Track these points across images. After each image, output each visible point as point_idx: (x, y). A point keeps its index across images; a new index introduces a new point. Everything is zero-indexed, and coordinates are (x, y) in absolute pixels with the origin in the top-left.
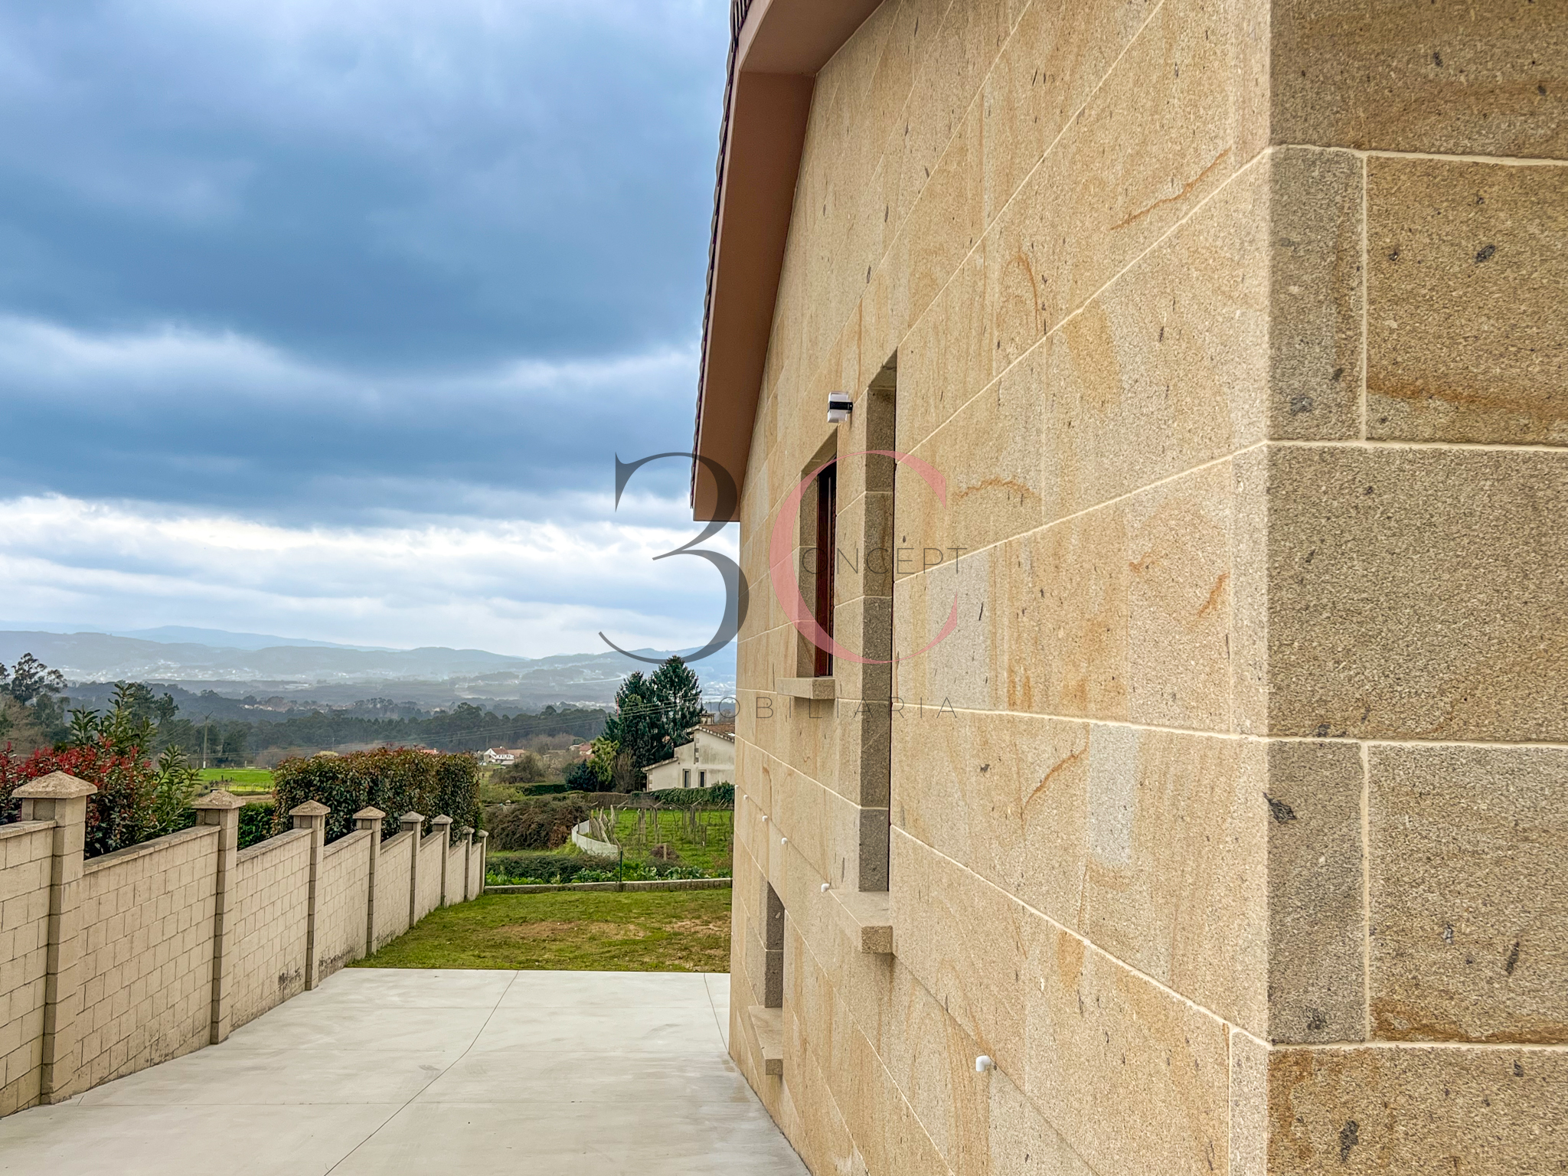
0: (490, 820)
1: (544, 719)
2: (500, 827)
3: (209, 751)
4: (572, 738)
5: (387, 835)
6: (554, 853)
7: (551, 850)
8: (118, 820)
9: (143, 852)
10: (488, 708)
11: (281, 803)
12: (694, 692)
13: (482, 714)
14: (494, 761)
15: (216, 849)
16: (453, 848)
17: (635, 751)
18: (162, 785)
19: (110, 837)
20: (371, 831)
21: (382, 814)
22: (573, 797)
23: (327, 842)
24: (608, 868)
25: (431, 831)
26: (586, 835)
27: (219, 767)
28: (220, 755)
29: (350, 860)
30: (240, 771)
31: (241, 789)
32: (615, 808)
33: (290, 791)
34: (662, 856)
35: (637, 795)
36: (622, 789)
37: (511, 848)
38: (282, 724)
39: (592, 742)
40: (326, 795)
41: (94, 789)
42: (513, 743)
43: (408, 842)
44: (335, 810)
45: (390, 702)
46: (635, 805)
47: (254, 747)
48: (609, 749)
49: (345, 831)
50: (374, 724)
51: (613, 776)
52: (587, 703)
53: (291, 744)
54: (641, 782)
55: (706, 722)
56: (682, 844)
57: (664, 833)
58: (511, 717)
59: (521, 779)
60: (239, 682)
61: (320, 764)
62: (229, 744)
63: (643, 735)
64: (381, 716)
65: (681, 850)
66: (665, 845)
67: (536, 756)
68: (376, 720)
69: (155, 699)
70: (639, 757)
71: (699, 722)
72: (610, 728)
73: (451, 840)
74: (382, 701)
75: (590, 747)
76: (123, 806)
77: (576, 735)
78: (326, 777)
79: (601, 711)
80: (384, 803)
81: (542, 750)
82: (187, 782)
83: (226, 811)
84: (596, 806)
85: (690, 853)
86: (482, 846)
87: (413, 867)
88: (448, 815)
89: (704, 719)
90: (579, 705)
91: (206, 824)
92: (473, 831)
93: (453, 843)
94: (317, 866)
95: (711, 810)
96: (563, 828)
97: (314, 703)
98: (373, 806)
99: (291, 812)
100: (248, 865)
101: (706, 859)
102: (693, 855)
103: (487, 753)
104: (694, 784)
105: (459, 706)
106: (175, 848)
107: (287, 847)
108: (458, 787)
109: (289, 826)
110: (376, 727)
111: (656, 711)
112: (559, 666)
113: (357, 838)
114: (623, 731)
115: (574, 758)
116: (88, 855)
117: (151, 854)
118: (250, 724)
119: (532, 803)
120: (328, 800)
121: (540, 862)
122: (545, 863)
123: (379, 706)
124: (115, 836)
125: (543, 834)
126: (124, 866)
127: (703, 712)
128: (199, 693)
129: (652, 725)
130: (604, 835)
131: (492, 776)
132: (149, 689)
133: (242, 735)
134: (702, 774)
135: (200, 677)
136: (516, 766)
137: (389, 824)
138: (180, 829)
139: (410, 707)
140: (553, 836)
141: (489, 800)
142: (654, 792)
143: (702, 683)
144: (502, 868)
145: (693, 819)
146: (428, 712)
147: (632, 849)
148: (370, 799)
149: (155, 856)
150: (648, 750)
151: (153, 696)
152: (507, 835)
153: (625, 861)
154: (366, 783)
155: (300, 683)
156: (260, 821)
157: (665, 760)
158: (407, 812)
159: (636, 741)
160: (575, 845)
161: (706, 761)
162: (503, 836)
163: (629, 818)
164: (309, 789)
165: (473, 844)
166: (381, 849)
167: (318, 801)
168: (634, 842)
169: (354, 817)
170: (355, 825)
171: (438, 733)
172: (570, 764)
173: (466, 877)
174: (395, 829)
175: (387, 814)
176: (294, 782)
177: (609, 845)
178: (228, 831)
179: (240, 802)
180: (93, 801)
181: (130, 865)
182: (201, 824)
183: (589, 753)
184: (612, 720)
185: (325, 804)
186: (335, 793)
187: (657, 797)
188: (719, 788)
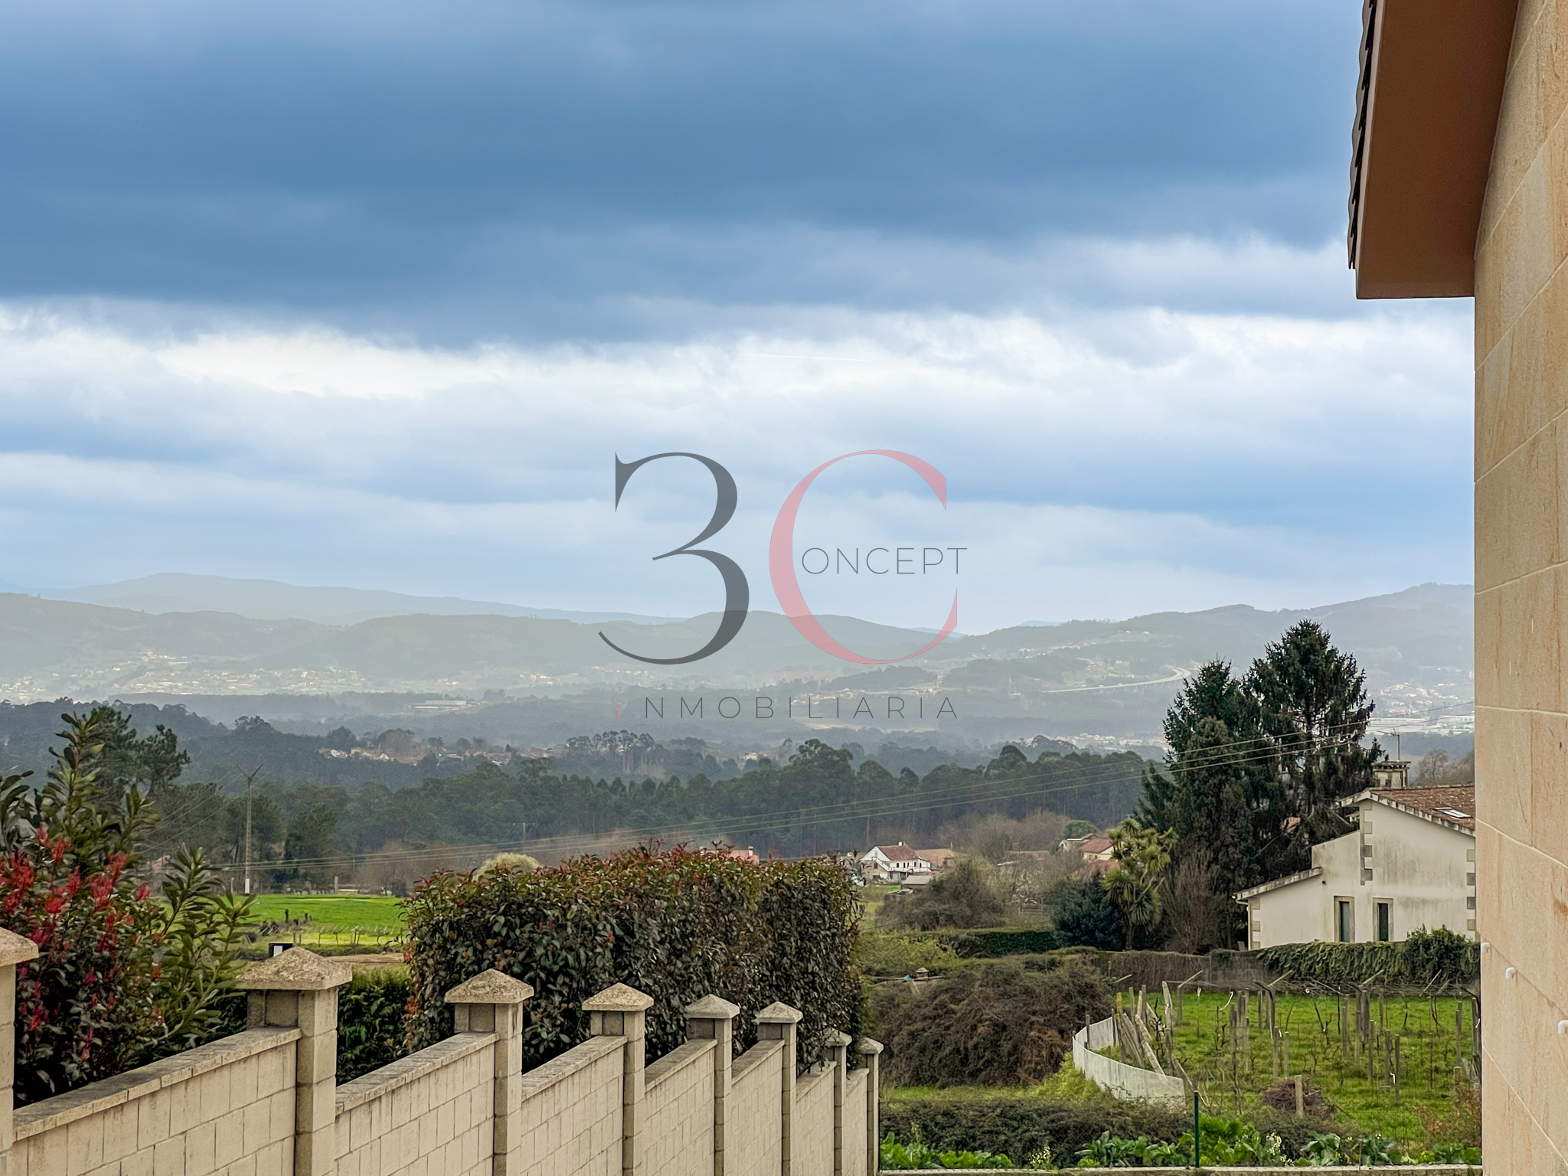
0: (882, 1014)
1: (999, 777)
2: (906, 1029)
3: (256, 855)
4: (1065, 821)
5: (656, 1049)
6: (1032, 1095)
7: (1025, 1085)
8: (85, 1019)
9: (136, 1091)
10: (867, 753)
11: (423, 975)
12: (1354, 709)
13: (855, 766)
14: (884, 876)
15: (290, 1082)
16: (805, 1079)
17: (1216, 852)
18: (172, 937)
19: (69, 1056)
20: (622, 1040)
21: (645, 1001)
22: (1072, 959)
23: (528, 1066)
24: (1164, 1131)
25: (755, 1041)
26: (1106, 1052)
27: (278, 889)
28: (279, 864)
29: (579, 1107)
30: (325, 899)
31: (327, 941)
32: (1173, 988)
33: (443, 948)
34: (1292, 1106)
35: (1224, 959)
36: (1186, 943)
37: (933, 1080)
38: (411, 792)
39: (1113, 831)
40: (521, 956)
41: (31, 950)
42: (926, 835)
43: (704, 1065)
44: (544, 991)
45: (646, 739)
46: (1221, 982)
47: (353, 845)
48: (1153, 848)
49: (565, 1038)
50: (613, 790)
51: (1164, 913)
52: (1097, 738)
53: (432, 837)
54: (1236, 928)
55: (1388, 782)
56: (1341, 1078)
57: (1294, 1051)
58: (921, 774)
59: (950, 920)
60: (316, 699)
61: (506, 887)
62: (299, 838)
63: (1234, 814)
64: (628, 772)
65: (1337, 1092)
66: (1298, 1080)
67: (982, 865)
68: (618, 782)
69: (139, 738)
70: (1226, 867)
71: (1368, 783)
72: (1153, 798)
73: (800, 1060)
74: (628, 739)
75: (1108, 841)
76: (95, 988)
77: (1073, 813)
78: (520, 916)
79: (1131, 756)
80: (648, 974)
81: (995, 850)
82: (224, 931)
83: (311, 995)
84: (1128, 983)
85: (1360, 1101)
86: (870, 1076)
87: (718, 1125)
88: (791, 1003)
89: (1382, 777)
90: (1079, 742)
91: (268, 1025)
92: (847, 1039)
93: (804, 1066)
94: (510, 1120)
95: (1410, 998)
96: (1052, 1034)
97: (479, 742)
98: (624, 982)
99: (450, 997)
100: (360, 1117)
101: (1403, 1115)
102: (1368, 1106)
103: (868, 858)
104: (1364, 932)
105: (802, 749)
106: (205, 1080)
107: (442, 1075)
108: (811, 938)
109: (443, 1028)
110: (616, 798)
111: (1262, 756)
112: (1028, 652)
113: (593, 1056)
114: (1185, 804)
115: (1070, 869)
116: (22, 1096)
117: (153, 1094)
118: (343, 793)
119: (978, 975)
120: (526, 967)
121: (1002, 1115)
122: (1015, 1118)
123: (621, 749)
124: (80, 1054)
125: (1006, 1047)
126: (98, 1121)
127: (1380, 760)
128: (230, 724)
129: (1256, 790)
130: (1151, 1053)
131: (881, 912)
132: (124, 717)
133: (327, 819)
134: (1383, 909)
135: (232, 688)
136: (937, 887)
137: (662, 1025)
138: (211, 1039)
139: (690, 752)
140: (1029, 1054)
141: (877, 967)
142: (1268, 951)
143: (1373, 689)
144: (915, 1128)
145: (1364, 1019)
146: (732, 761)
147: (1217, 1088)
148: (618, 966)
149: (163, 1100)
150: (1248, 851)
151: (134, 733)
152: (923, 1050)
153: (1204, 1116)
154: (608, 930)
155: (447, 697)
156: (375, 1016)
157: (1287, 874)
158: (699, 997)
159: (1217, 828)
160: (1082, 1075)
161: (1392, 874)
162: (913, 1051)
163: (1208, 1013)
164: (483, 943)
165: (849, 1069)
166: (647, 1082)
167: (504, 971)
168: (1222, 1071)
169: (584, 1008)
170: (587, 1025)
171: (755, 812)
172: (1062, 884)
173: (837, 1149)
174: (675, 1035)
175: (657, 1000)
176: (451, 927)
177: (1162, 1077)
178: (317, 1041)
179: (339, 975)
180: (33, 976)
181: (109, 1120)
182: (256, 1026)
183: (1106, 856)
184: (1157, 778)
185: (519, 977)
186: (540, 951)
187: (1273, 962)
188: (1427, 945)
